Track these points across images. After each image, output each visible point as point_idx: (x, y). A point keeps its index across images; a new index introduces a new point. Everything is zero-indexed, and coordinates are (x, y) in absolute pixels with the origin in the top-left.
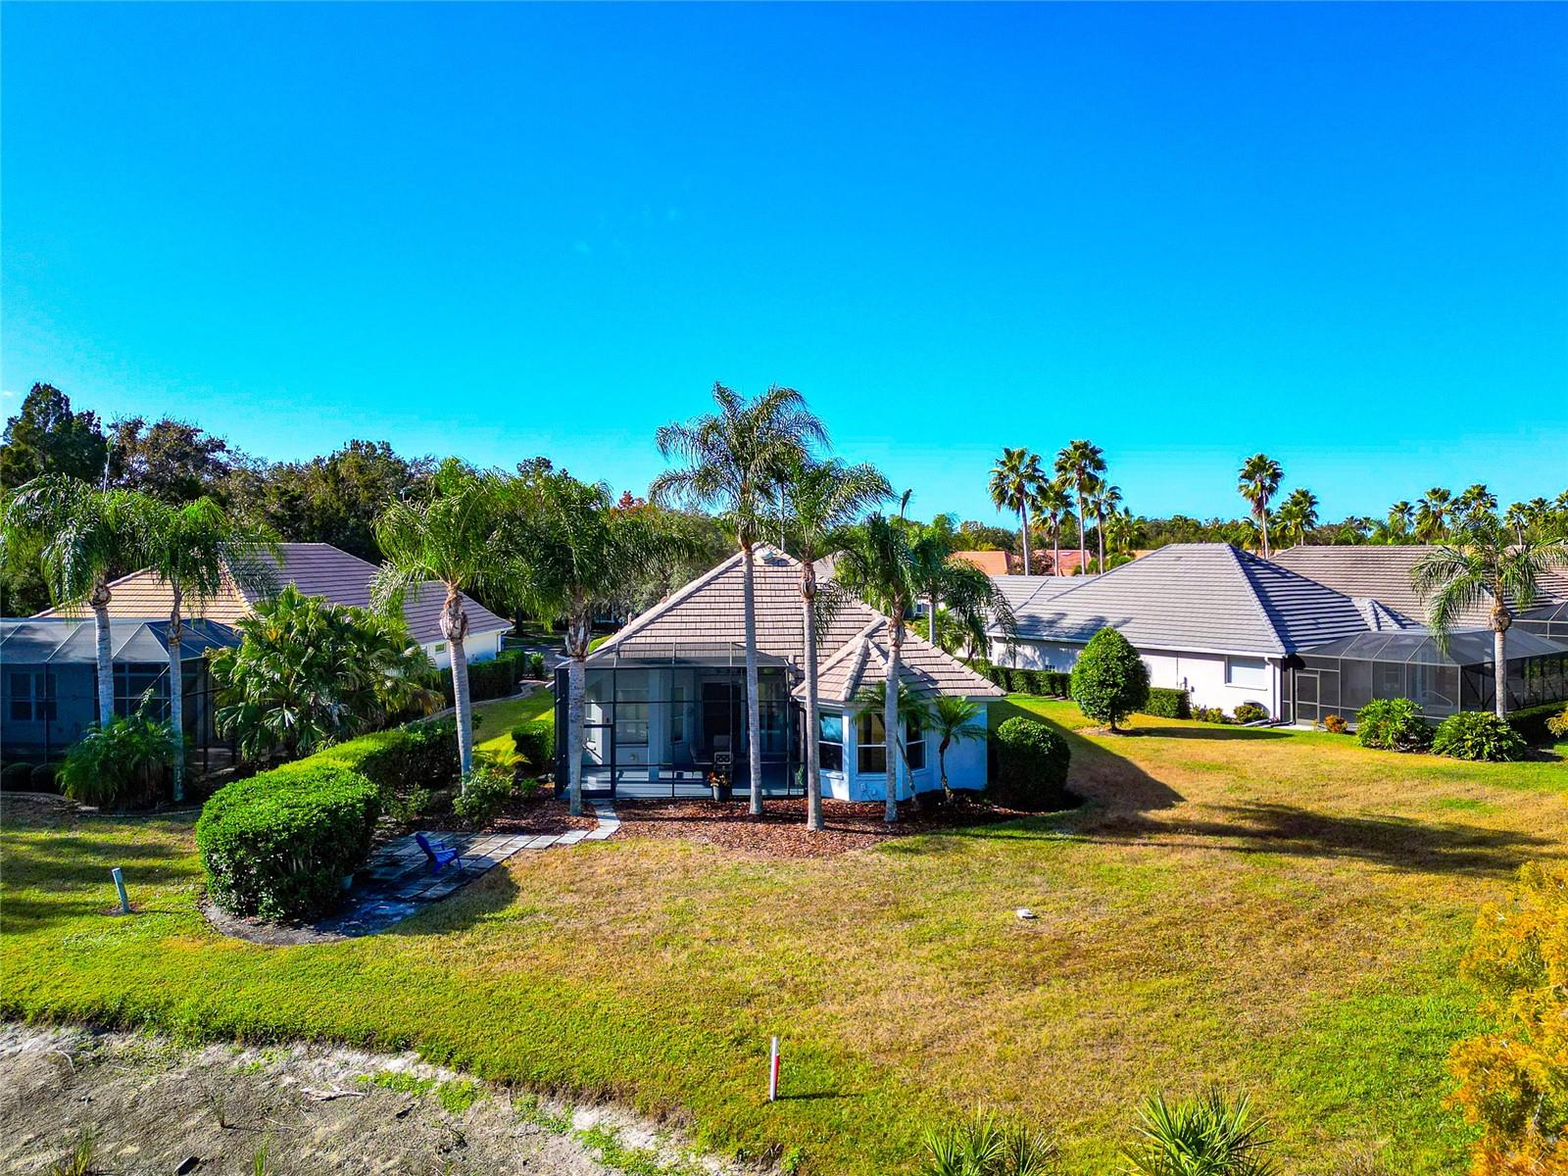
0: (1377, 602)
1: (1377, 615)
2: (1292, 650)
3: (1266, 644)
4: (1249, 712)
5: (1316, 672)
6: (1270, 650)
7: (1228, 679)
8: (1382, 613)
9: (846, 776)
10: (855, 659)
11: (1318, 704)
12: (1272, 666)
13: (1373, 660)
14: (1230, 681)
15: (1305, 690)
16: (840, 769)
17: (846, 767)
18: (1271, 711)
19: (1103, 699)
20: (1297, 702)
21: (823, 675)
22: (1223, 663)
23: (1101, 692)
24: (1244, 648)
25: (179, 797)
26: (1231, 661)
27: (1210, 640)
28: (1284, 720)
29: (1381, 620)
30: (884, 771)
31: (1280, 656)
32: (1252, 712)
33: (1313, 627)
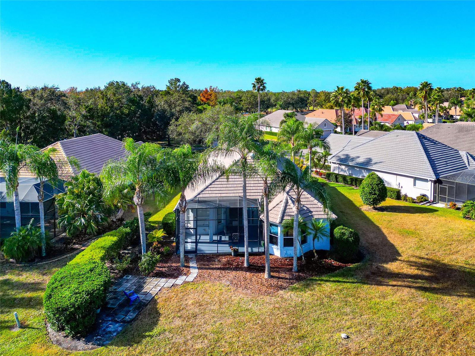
0: (468, 153)
1: (468, 158)
2: (438, 177)
3: (428, 174)
4: (422, 198)
5: (447, 186)
6: (430, 177)
7: (415, 185)
8: (470, 158)
9: (279, 247)
10: (283, 205)
11: (447, 197)
12: (430, 182)
13: (467, 183)
14: (415, 186)
15: (443, 191)
16: (277, 244)
17: (279, 244)
18: (430, 197)
19: (370, 199)
20: (439, 195)
21: (271, 210)
22: (413, 179)
23: (370, 196)
24: (421, 175)
25: (44, 255)
26: (416, 179)
27: (409, 171)
28: (434, 202)
29: (469, 160)
30: (293, 246)
31: (434, 180)
32: (423, 198)
33: (445, 165)
